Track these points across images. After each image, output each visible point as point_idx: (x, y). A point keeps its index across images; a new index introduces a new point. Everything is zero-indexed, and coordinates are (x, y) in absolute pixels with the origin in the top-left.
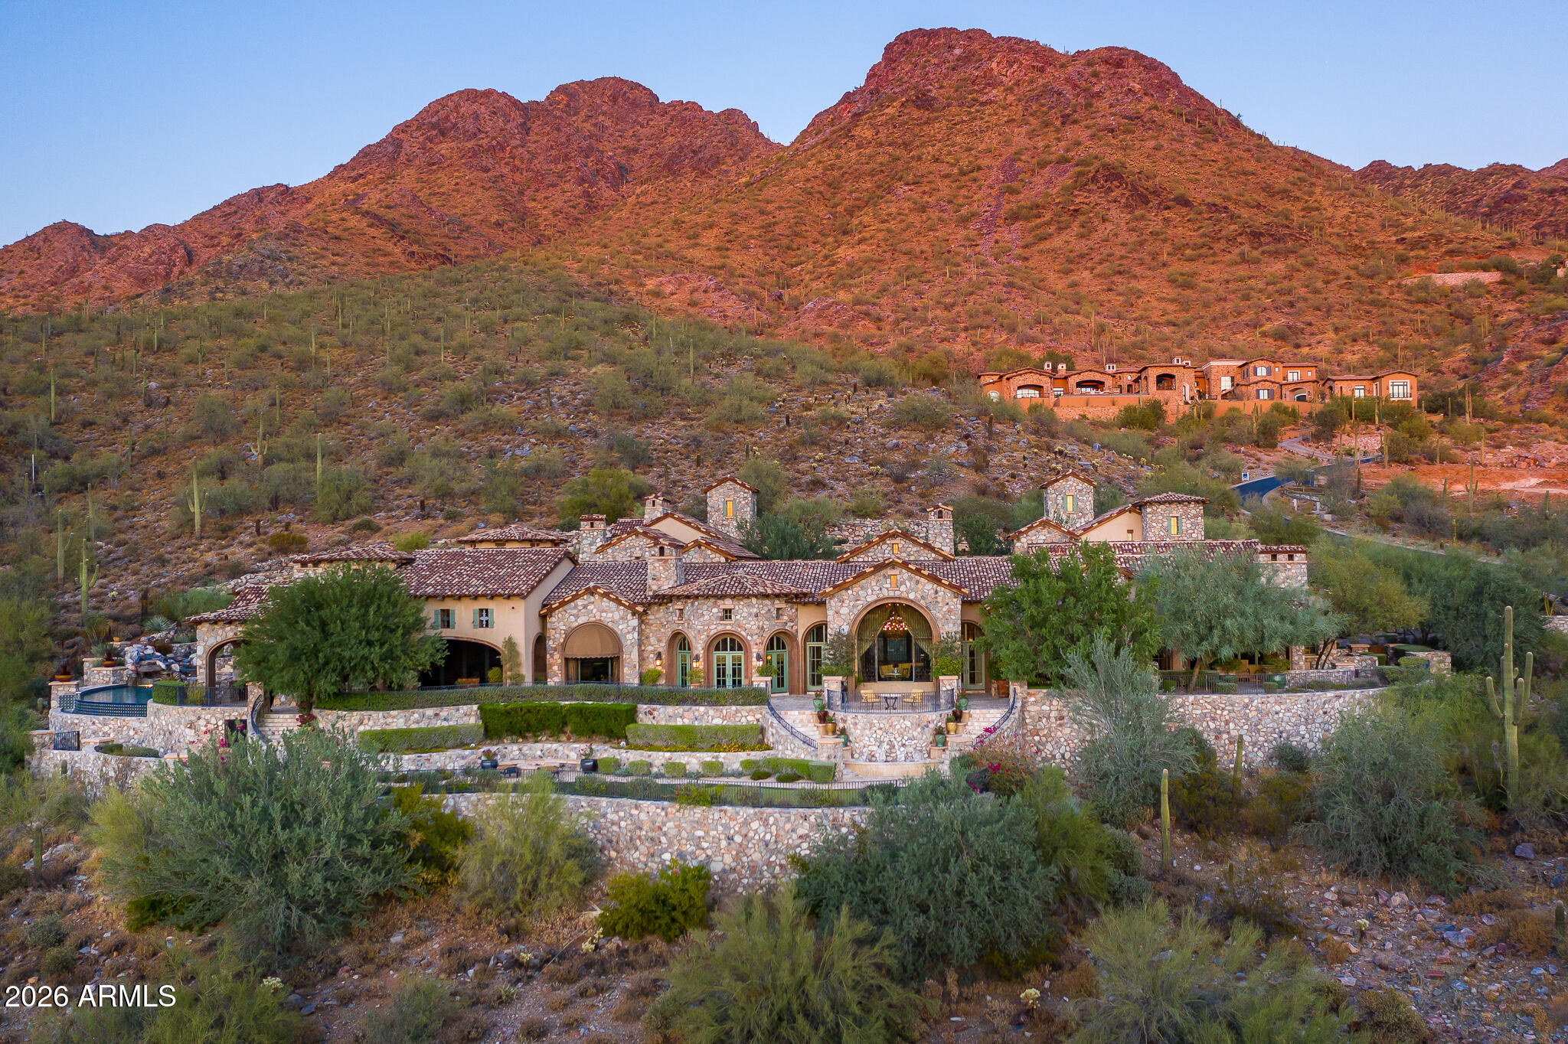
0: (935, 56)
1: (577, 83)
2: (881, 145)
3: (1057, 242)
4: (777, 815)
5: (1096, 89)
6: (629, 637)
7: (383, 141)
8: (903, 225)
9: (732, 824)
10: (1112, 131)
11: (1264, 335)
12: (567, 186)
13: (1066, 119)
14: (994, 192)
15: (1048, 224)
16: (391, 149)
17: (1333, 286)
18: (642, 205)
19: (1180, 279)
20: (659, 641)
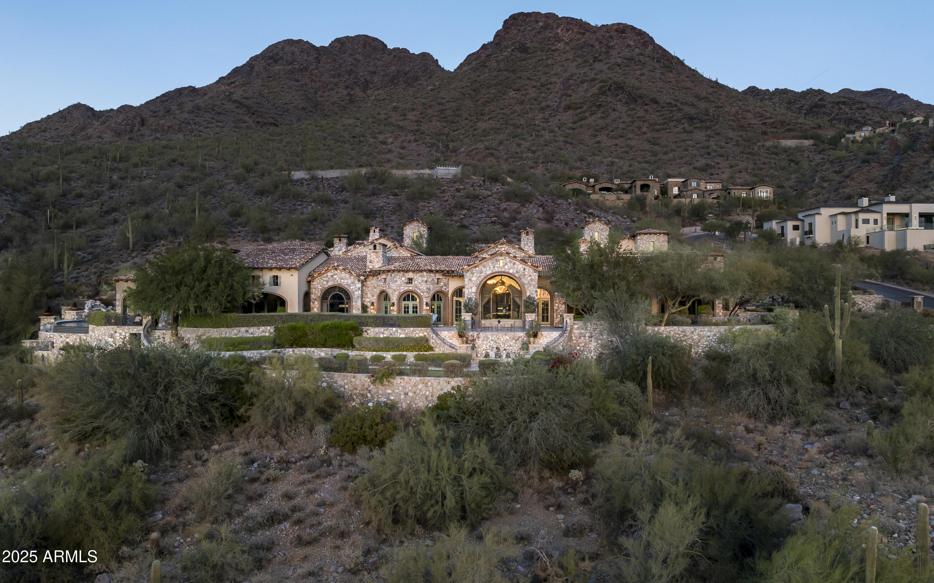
0: (530, 26)
1: (345, 37)
2: (500, 70)
3: (590, 120)
4: (433, 381)
5: (611, 44)
6: (356, 293)
7: (244, 65)
8: (512, 111)
9: (407, 386)
10: (619, 65)
11: (695, 168)
12: (340, 90)
13: (596, 60)
14: (559, 95)
15: (585, 112)
16: (248, 69)
17: (729, 145)
18: (378, 100)
19: (652, 140)
20: (373, 296)
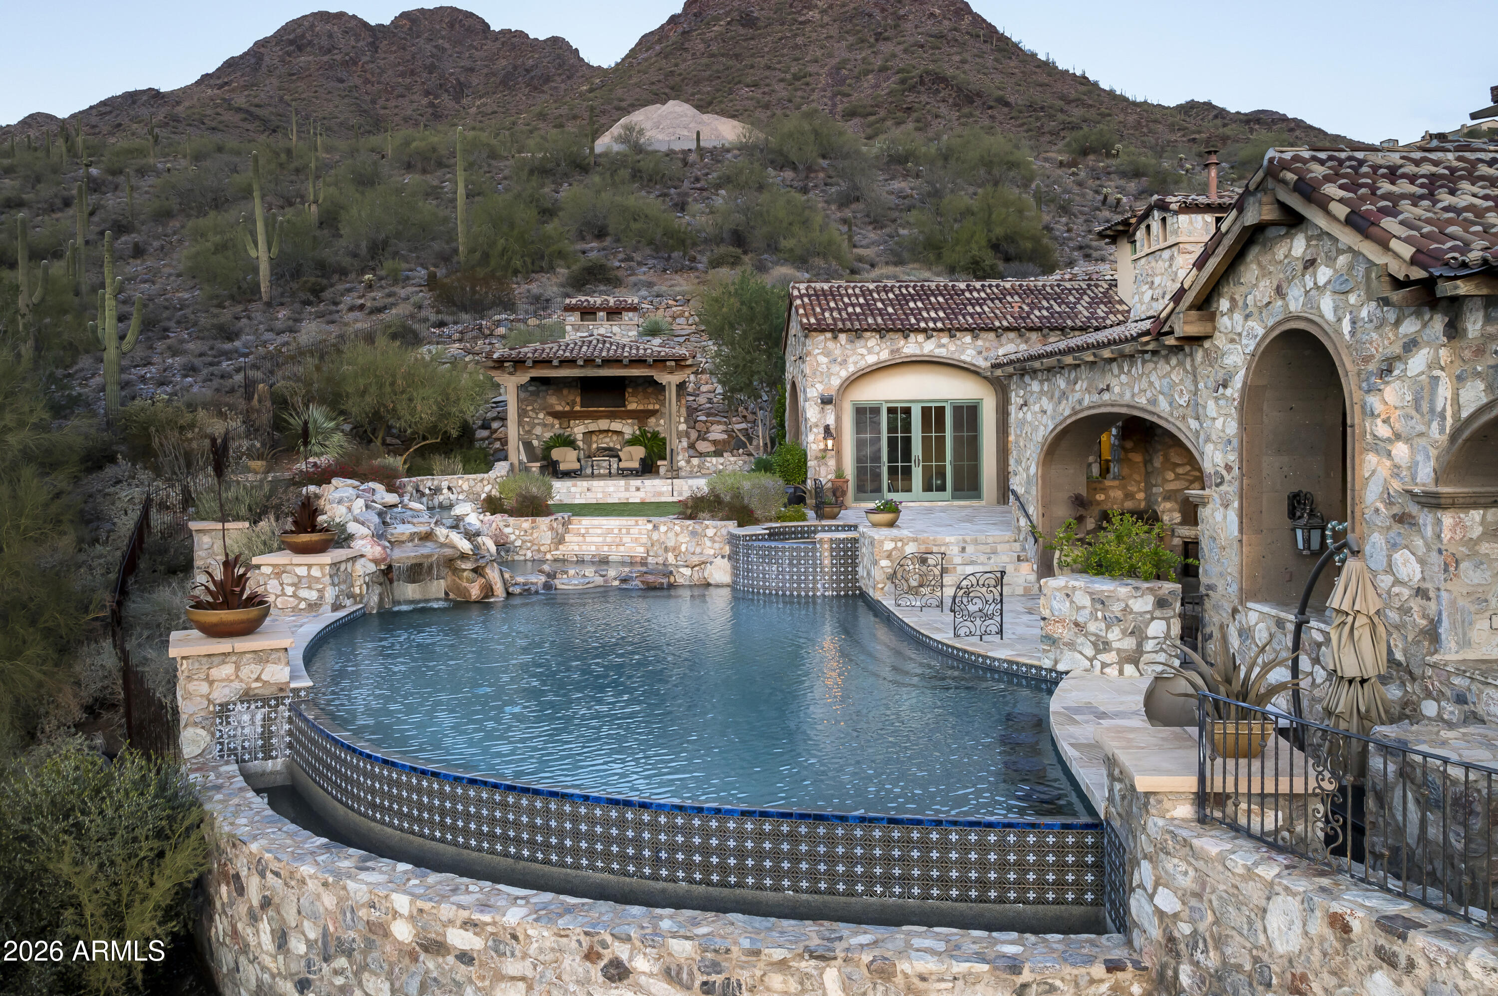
1: (418, 10)
7: (245, 54)
12: (415, 97)
13: (879, 37)
14: (828, 94)
16: (253, 61)
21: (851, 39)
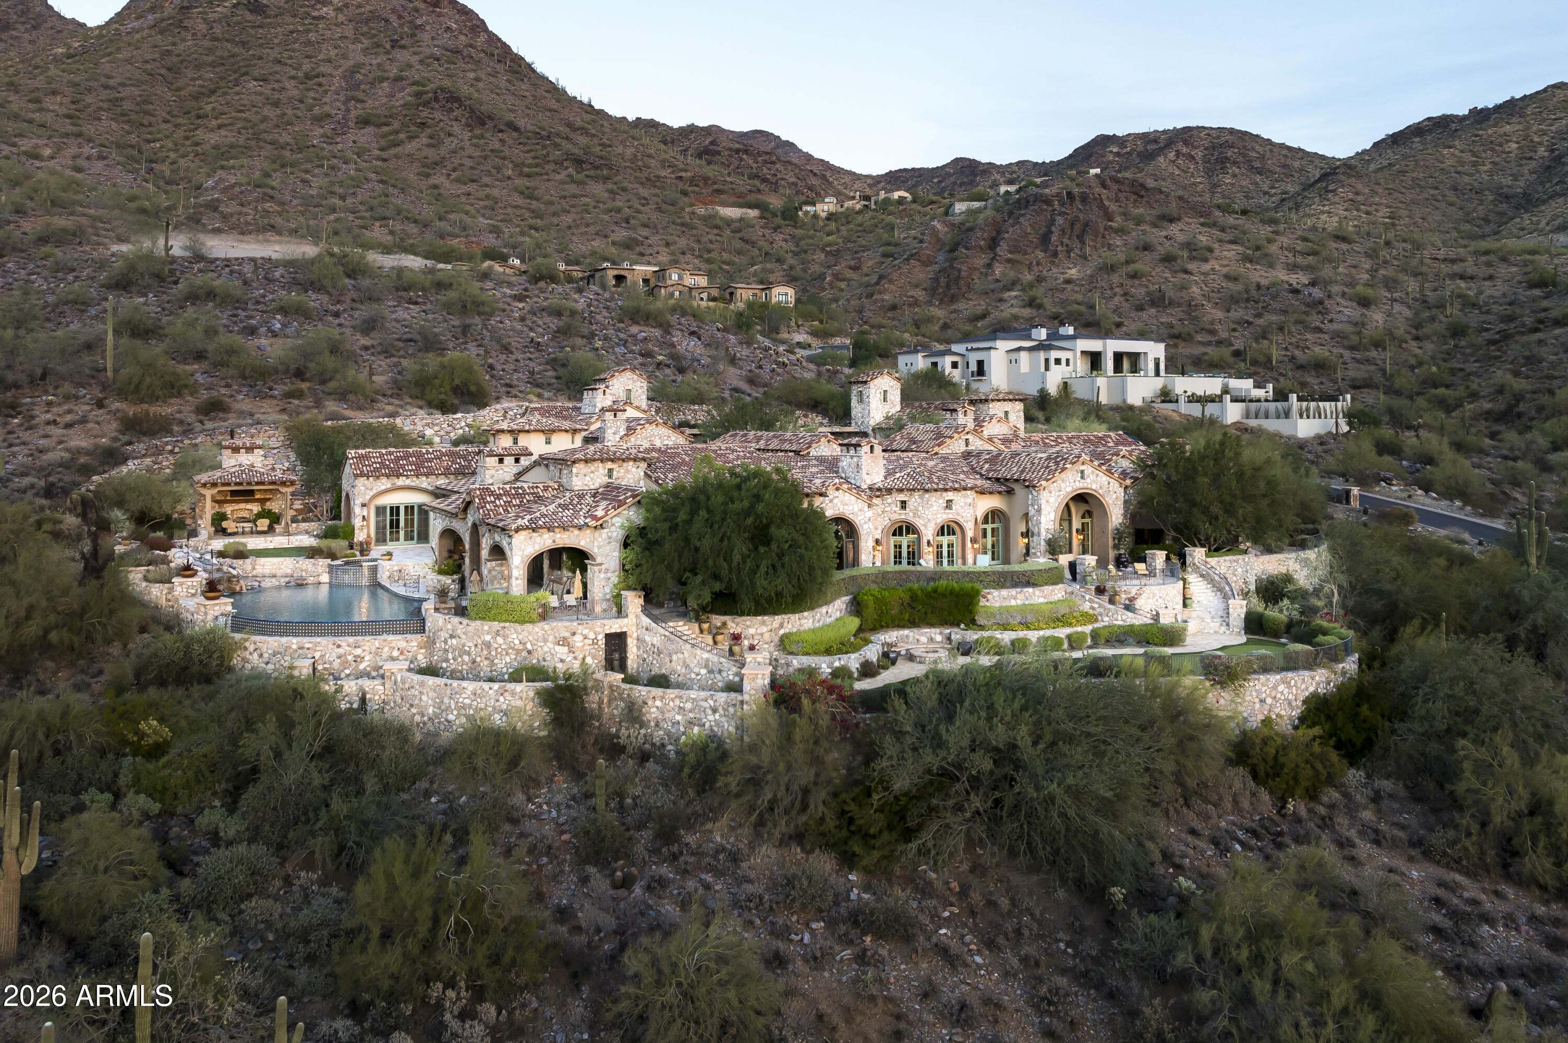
8: (260, 117)
13: (395, 44)
15: (397, 132)
17: (648, 210)
19: (526, 192)
21: (366, 42)
